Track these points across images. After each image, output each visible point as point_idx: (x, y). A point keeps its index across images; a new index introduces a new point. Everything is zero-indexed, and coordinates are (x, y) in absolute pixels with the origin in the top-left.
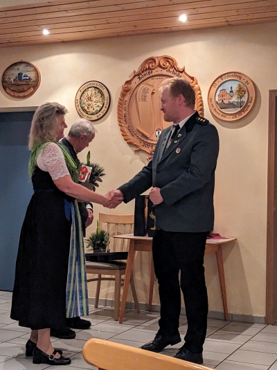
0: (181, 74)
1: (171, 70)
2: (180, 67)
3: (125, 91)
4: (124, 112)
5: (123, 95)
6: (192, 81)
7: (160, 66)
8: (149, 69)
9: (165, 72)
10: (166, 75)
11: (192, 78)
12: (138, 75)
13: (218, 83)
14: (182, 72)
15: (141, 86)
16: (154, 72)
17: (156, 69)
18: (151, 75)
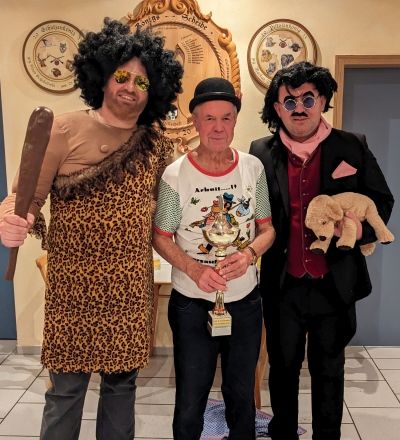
0: (205, 24)
1: (190, 16)
2: (204, 12)
6: (224, 35)
7: (171, 8)
8: (154, 11)
9: (179, 19)
10: (182, 24)
11: (225, 31)
12: (135, 21)
14: (206, 21)
16: (162, 18)
17: (166, 14)
18: (158, 22)
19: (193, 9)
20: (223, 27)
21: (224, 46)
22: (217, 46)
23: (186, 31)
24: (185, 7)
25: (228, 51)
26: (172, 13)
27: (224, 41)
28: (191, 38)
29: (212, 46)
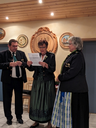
0: (51, 33)
2: (51, 31)
3: (33, 38)
4: (32, 45)
5: (32, 39)
7: (44, 30)
13: (63, 36)
14: (51, 32)
15: (38, 36)
16: (42, 32)
17: (43, 31)
18: (41, 33)
19: (48, 30)
20: (54, 34)
21: (54, 37)
22: (53, 38)
23: (47, 35)
24: (47, 30)
25: (55, 38)
26: (44, 31)
27: (54, 36)
28: (48, 36)
29: (52, 37)
